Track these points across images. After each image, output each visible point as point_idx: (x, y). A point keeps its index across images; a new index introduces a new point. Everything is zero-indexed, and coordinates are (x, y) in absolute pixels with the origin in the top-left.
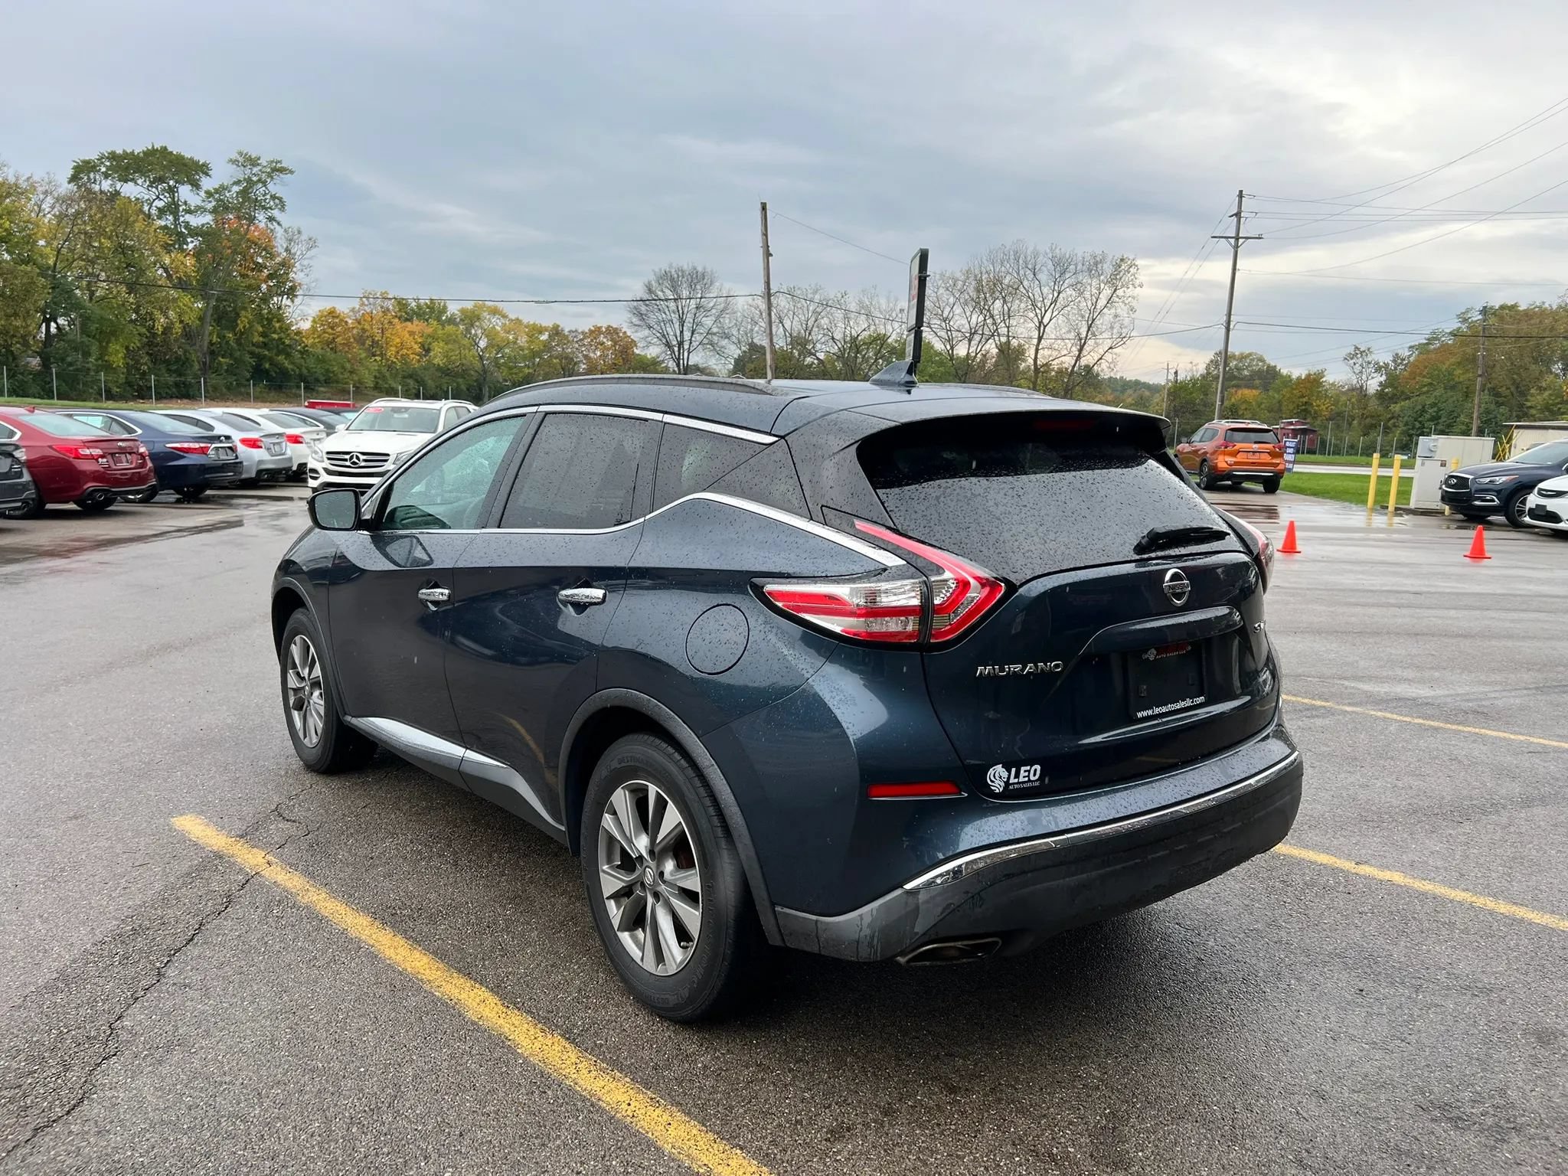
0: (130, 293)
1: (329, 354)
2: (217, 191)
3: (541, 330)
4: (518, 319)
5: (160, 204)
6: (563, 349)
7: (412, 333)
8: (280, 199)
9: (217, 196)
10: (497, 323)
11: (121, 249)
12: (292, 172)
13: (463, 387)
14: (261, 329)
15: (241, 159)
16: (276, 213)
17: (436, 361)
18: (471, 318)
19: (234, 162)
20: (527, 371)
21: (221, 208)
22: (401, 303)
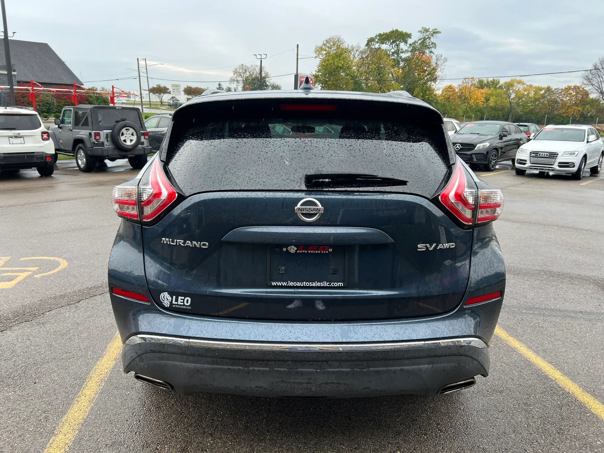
0: (378, 84)
1: (446, 103)
2: (413, 43)
3: (541, 89)
4: (531, 85)
5: (393, 50)
6: (551, 97)
7: (482, 93)
8: (435, 44)
9: (413, 45)
10: (520, 87)
11: (379, 68)
12: (440, 33)
13: (501, 115)
14: (422, 94)
15: (423, 30)
16: (433, 49)
17: (490, 105)
18: (509, 85)
19: (420, 32)
20: (531, 107)
21: (413, 50)
22: (481, 81)
